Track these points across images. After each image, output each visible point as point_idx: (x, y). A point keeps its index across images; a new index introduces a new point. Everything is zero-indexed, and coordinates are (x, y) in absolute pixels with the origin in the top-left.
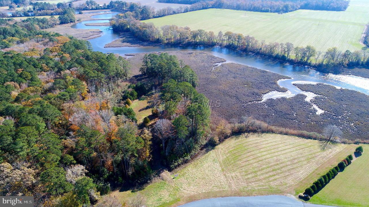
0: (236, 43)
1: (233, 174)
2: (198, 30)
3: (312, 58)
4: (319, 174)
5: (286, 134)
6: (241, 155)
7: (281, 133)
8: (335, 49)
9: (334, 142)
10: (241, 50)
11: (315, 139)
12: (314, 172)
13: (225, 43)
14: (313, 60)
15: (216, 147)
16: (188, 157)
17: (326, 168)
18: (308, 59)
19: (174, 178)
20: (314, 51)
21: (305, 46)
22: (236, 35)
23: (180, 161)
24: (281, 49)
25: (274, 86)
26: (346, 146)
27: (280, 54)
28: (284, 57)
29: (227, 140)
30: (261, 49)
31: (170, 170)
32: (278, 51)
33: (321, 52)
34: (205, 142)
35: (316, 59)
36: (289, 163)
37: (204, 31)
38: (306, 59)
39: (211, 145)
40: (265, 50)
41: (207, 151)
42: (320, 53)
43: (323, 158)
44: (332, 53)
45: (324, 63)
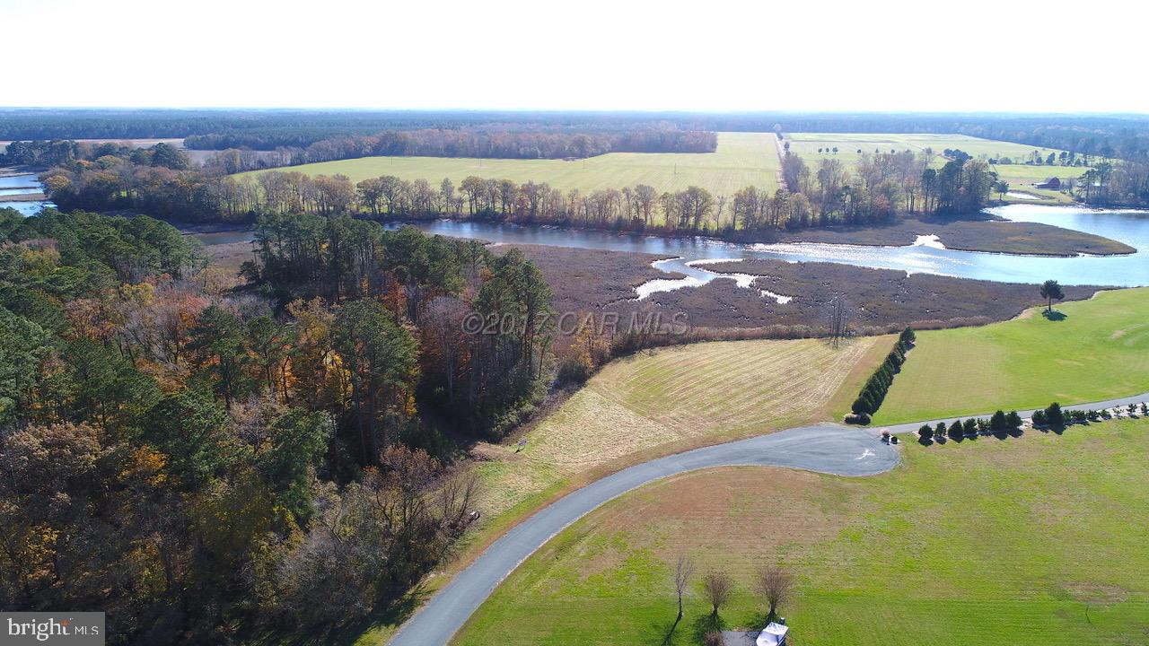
0: (499, 207)
1: (673, 414)
2: (382, 178)
3: (705, 217)
4: (857, 384)
5: (740, 338)
6: (665, 382)
7: (727, 338)
8: (751, 191)
9: (848, 334)
10: (518, 222)
11: (807, 337)
12: (845, 383)
13: (466, 209)
14: (712, 222)
15: (588, 381)
16: (528, 407)
17: (865, 373)
18: (697, 221)
19: (518, 451)
20: (706, 198)
21: (684, 189)
22: (495, 182)
23: (513, 417)
24: (626, 202)
25: (650, 272)
26: (875, 338)
27: (625, 216)
28: (637, 220)
29: (607, 368)
30: (571, 212)
31: (495, 439)
32: (619, 210)
33: (725, 197)
34: (553, 377)
35: (716, 218)
36: (785, 378)
37: (398, 180)
38: (692, 220)
39: (573, 379)
40: (585, 212)
41: (571, 393)
42: (722, 203)
43: (848, 360)
44: (746, 201)
45: (738, 227)
